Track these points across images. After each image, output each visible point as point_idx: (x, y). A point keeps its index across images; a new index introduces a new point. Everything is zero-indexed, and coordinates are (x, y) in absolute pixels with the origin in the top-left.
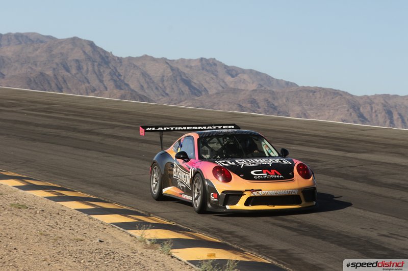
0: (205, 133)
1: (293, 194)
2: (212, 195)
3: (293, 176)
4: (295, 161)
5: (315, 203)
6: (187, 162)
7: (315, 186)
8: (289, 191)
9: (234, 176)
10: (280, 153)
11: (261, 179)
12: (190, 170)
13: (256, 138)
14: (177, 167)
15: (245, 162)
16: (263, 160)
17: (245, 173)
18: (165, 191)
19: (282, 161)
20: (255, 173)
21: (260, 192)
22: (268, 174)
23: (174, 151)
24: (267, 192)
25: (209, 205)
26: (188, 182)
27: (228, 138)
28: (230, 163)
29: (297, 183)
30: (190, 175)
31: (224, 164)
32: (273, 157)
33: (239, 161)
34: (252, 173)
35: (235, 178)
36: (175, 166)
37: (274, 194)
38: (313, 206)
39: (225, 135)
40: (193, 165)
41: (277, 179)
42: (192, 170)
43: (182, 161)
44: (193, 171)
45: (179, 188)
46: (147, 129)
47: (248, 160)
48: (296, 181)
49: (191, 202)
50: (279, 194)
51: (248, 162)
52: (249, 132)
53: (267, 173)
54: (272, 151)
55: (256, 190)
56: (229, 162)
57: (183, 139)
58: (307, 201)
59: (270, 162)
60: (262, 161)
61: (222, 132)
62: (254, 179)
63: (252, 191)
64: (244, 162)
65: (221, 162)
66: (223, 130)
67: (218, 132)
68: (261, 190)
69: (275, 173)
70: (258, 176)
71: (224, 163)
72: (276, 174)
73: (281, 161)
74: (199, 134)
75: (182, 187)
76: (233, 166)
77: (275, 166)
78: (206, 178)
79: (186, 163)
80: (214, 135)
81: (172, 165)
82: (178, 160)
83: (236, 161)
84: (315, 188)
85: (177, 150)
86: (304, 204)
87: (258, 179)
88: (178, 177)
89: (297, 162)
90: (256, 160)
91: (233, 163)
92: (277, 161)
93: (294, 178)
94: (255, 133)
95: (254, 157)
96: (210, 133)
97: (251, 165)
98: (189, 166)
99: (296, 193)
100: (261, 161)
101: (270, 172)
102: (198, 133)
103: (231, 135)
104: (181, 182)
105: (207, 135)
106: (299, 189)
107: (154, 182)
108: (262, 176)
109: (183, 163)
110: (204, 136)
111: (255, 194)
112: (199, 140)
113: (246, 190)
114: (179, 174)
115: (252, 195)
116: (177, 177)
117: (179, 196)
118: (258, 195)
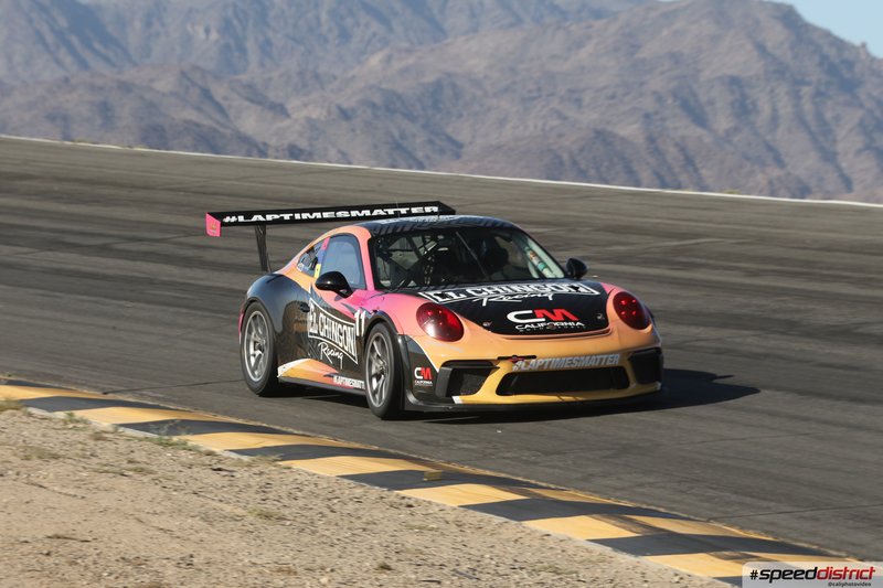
0: (383, 226)
1: (608, 364)
2: (419, 373)
3: (605, 323)
4: (608, 287)
5: (659, 384)
6: (345, 296)
7: (659, 345)
8: (599, 357)
9: (467, 325)
10: (566, 269)
11: (532, 332)
12: (357, 316)
13: (507, 235)
14: (317, 311)
15: (490, 291)
16: (532, 286)
17: (495, 319)
18: (283, 371)
19: (576, 289)
20: (517, 317)
21: (533, 361)
22: (548, 320)
23: (304, 272)
24: (547, 360)
25: (411, 398)
26: (351, 346)
27: (441, 237)
28: (456, 297)
29: (618, 338)
30: (358, 329)
31: (440, 300)
32: (554, 280)
33: (476, 291)
34: (511, 317)
35: (471, 330)
36: (312, 307)
37: (566, 366)
38: (656, 392)
39: (432, 231)
40: (361, 303)
41: (569, 330)
42: (361, 315)
43: (333, 294)
44: (363, 317)
45: (325, 361)
46: (227, 219)
47: (497, 289)
48: (615, 335)
49: (362, 393)
50: (576, 365)
51: (498, 292)
52: (488, 221)
53: (545, 316)
54: (547, 267)
55: (524, 358)
56: (451, 294)
57: (326, 243)
58: (641, 380)
59: (548, 291)
60: (530, 289)
61: (424, 222)
62: (517, 332)
63: (514, 359)
64: (487, 294)
65: (432, 294)
66: (427, 218)
67: (415, 223)
68: (534, 357)
69: (564, 316)
70: (524, 324)
71: (441, 295)
72: (568, 320)
73: (572, 287)
74: (371, 229)
75: (334, 358)
76: (461, 303)
77: (560, 301)
78: (400, 332)
79: (344, 300)
80: (407, 229)
81: (305, 308)
82: (320, 293)
83: (469, 290)
84: (658, 350)
85: (313, 269)
86: (634, 388)
87: (525, 332)
88: (322, 334)
89: (613, 291)
90: (515, 287)
91: (462, 296)
92: (565, 288)
93: (610, 326)
94: (503, 224)
95: (508, 280)
96: (396, 226)
97: (504, 299)
98: (353, 306)
99: (615, 361)
100: (528, 289)
101: (553, 314)
102: (366, 227)
103: (447, 230)
104: (331, 348)
105: (390, 231)
106: (623, 352)
107: (252, 351)
108: (535, 324)
109: (336, 299)
110: (383, 233)
111: (521, 365)
112: (370, 243)
113: (501, 359)
114: (326, 327)
115: (515, 368)
116: (318, 335)
117: (327, 380)
118: (527, 369)
